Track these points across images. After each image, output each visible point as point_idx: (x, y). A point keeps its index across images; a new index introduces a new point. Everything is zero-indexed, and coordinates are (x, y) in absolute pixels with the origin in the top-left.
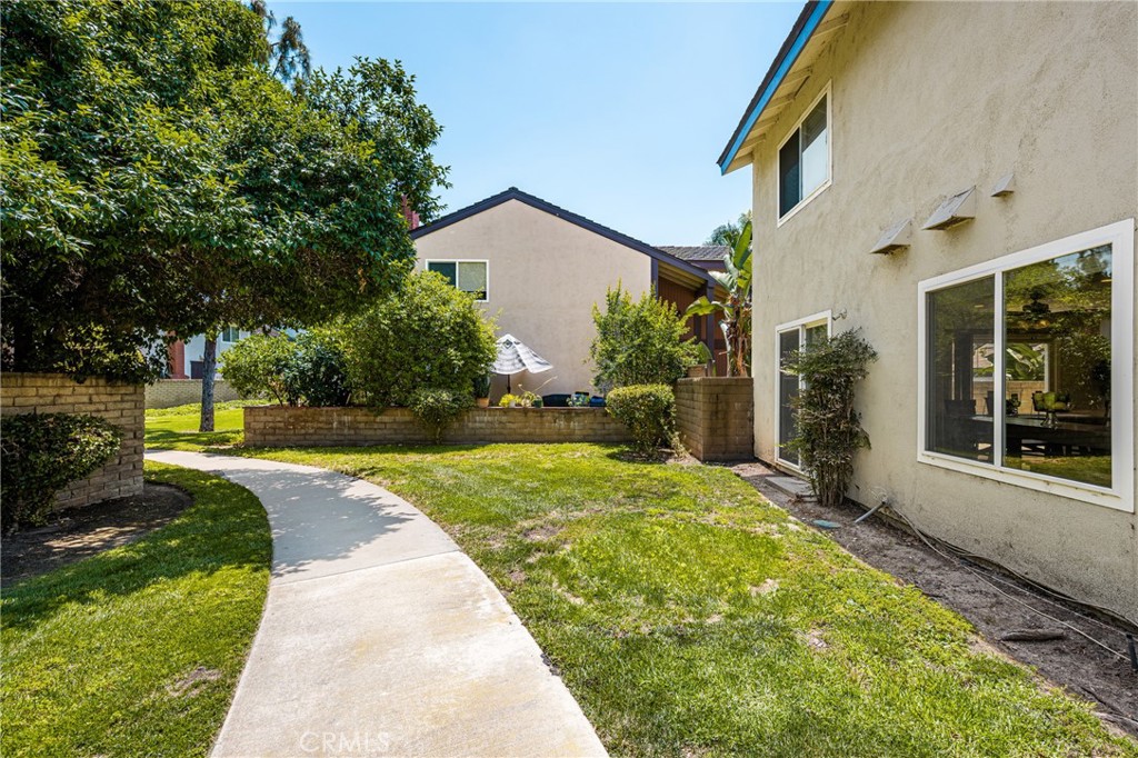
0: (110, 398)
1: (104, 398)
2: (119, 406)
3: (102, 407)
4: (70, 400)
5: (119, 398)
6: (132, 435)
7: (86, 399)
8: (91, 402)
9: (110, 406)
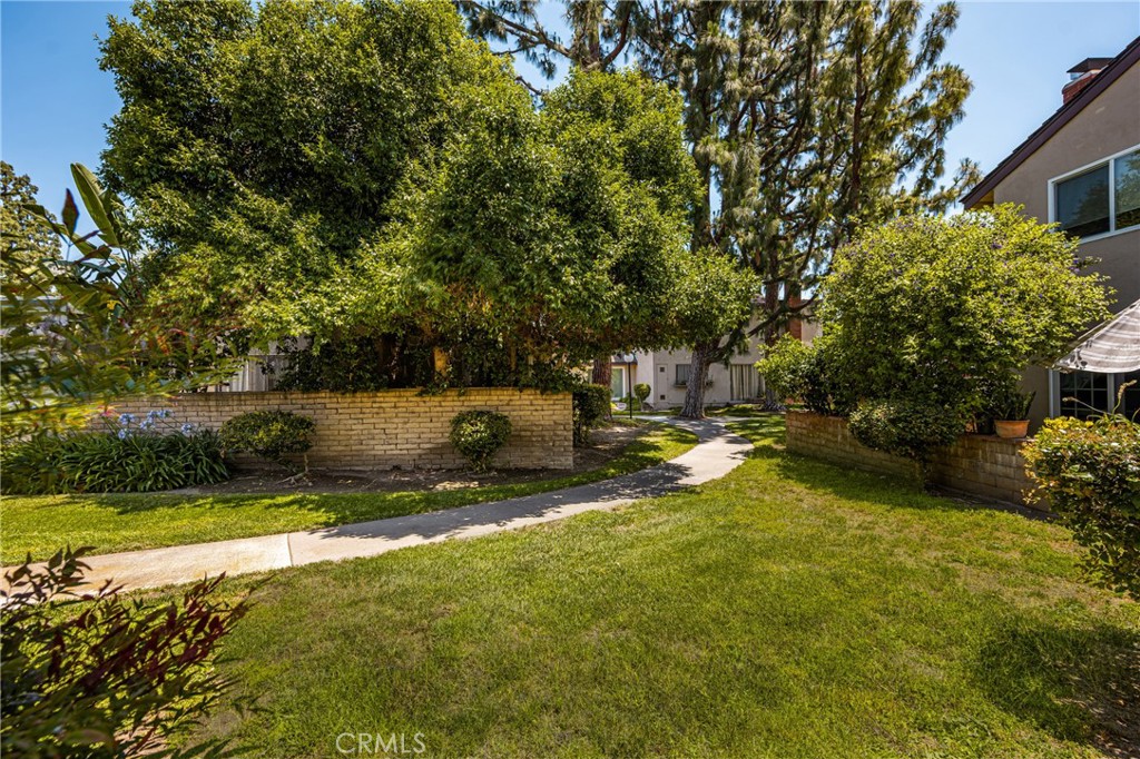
0: (544, 402)
1: (541, 402)
2: (551, 407)
3: (539, 408)
4: (518, 403)
5: (551, 402)
6: (562, 427)
7: (528, 402)
8: (532, 405)
9: (545, 408)
